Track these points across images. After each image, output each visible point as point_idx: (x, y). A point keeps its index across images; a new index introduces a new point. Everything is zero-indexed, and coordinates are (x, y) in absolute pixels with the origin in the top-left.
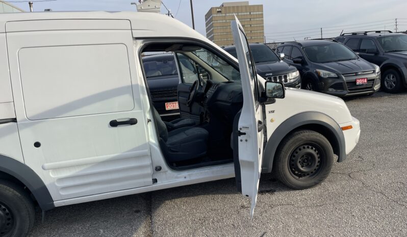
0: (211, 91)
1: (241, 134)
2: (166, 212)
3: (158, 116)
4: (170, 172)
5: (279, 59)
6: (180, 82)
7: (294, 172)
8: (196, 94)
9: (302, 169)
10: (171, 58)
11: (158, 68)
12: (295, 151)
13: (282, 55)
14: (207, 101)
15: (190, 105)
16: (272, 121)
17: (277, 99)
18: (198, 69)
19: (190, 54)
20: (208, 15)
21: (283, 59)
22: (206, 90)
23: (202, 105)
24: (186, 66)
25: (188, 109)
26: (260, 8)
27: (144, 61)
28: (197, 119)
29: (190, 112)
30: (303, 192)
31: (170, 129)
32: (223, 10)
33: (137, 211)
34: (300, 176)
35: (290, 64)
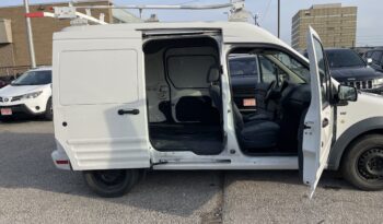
0: (287, 91)
1: (306, 127)
2: (236, 189)
3: (238, 110)
4: (242, 156)
5: (365, 64)
6: (259, 81)
7: (362, 174)
8: (273, 92)
9: (371, 172)
10: (253, 59)
11: (241, 68)
12: (365, 153)
13: (370, 60)
14: (281, 99)
15: (266, 102)
16: (343, 122)
17: (350, 102)
18: (277, 70)
19: (271, 57)
20: (296, 18)
21: (370, 64)
22: (282, 90)
23: (277, 103)
24: (267, 67)
25: (263, 106)
26: (354, 10)
27: (230, 61)
28: (271, 116)
29: (266, 109)
30: (369, 193)
31: (246, 121)
32: (312, 13)
33: (213, 185)
34: (368, 178)
35: (377, 70)
